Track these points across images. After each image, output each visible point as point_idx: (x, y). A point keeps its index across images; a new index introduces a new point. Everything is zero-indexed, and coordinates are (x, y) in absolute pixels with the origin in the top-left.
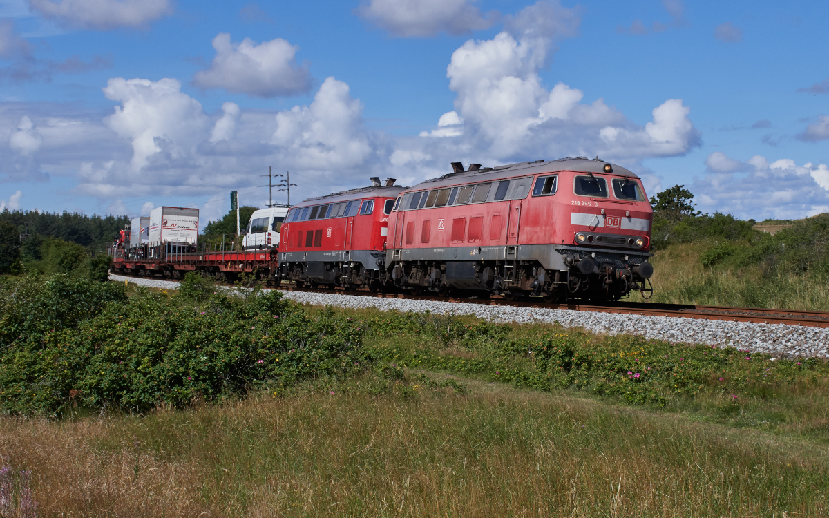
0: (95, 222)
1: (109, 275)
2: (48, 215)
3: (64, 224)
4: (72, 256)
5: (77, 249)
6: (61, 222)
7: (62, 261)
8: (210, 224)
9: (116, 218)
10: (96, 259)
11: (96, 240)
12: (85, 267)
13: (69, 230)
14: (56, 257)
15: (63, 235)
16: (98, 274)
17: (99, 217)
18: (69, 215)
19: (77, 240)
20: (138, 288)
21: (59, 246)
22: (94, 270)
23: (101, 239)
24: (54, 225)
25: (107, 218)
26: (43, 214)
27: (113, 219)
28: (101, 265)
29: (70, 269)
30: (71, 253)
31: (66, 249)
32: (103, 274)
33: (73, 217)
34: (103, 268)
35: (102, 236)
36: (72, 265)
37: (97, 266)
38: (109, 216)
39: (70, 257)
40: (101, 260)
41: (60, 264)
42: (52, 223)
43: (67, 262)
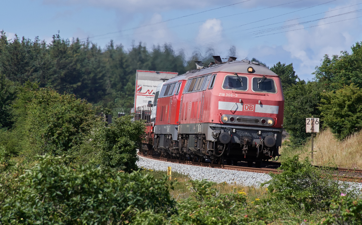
0: (111, 56)
1: (137, 159)
2: (26, 44)
3: (55, 61)
4: (70, 122)
5: (79, 110)
6: (48, 56)
7: (51, 132)
8: (327, 61)
9: (150, 50)
10: (112, 127)
11: (114, 92)
12: (94, 144)
13: (63, 73)
14: (41, 125)
15: (53, 82)
16: (118, 156)
17: (120, 49)
18: (64, 44)
19: (79, 93)
20: (193, 184)
21: (45, 103)
22: (110, 148)
23: (122, 89)
24: (36, 63)
25: (134, 50)
26: (16, 42)
27: (145, 51)
28: (122, 140)
29: (66, 146)
30: (67, 116)
31: (59, 108)
32: (126, 156)
33: (72, 48)
34: (126, 145)
35: (124, 85)
36: (70, 140)
37: (115, 142)
38: (137, 45)
39: (66, 125)
40: (122, 130)
41: (47, 136)
42: (32, 58)
43: (60, 134)
